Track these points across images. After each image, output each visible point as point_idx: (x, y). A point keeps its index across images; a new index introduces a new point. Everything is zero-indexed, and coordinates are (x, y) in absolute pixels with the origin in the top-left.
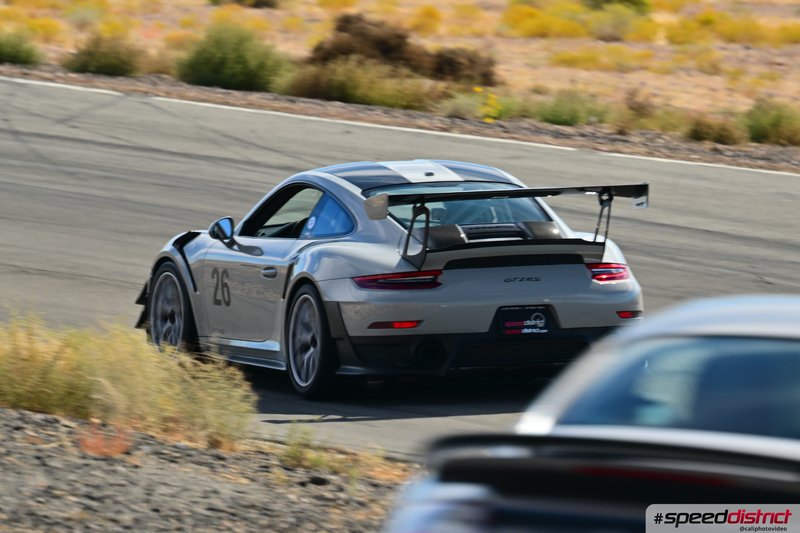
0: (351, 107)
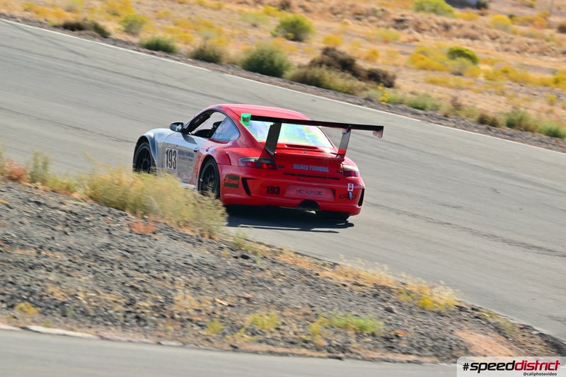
0: (319, 89)
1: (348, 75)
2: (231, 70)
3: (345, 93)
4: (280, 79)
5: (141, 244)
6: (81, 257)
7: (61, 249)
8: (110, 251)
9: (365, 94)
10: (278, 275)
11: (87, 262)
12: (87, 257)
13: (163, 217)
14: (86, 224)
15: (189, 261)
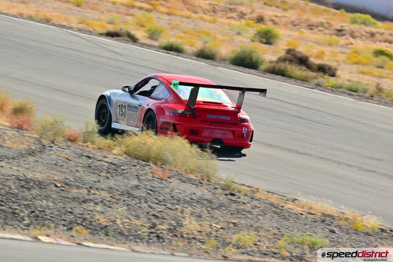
0: (284, 78)
1: (304, 68)
2: (223, 65)
3: (302, 80)
4: (256, 71)
5: (160, 185)
6: (119, 195)
7: (105, 189)
8: (139, 190)
9: (316, 81)
10: (255, 207)
11: (123, 198)
12: (122, 194)
13: (175, 167)
14: (122, 172)
15: (194, 197)
